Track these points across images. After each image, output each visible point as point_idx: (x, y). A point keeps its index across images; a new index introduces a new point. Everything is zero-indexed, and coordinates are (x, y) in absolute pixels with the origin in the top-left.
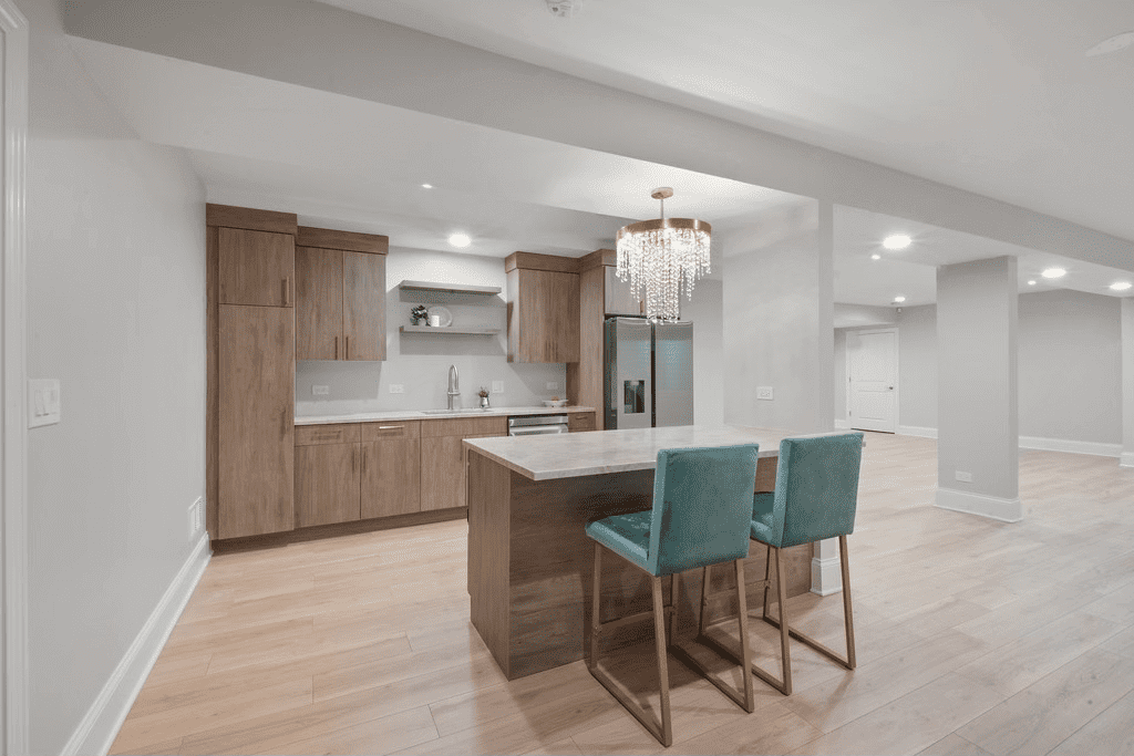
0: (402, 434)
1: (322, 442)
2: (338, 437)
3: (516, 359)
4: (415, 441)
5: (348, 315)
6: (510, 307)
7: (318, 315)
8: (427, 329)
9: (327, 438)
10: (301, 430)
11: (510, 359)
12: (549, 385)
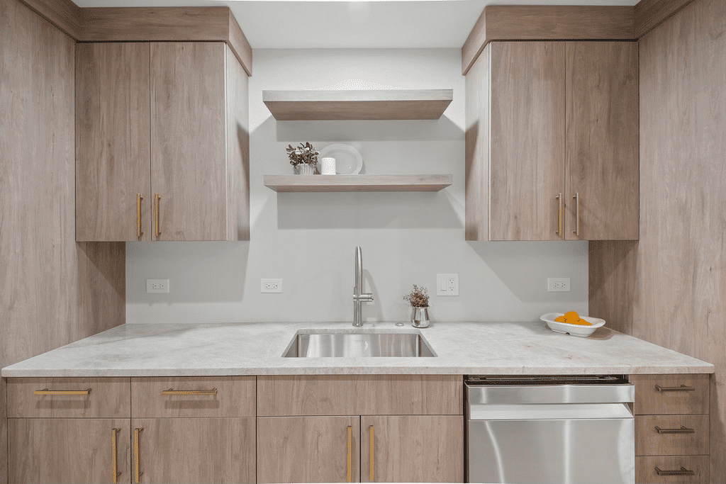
0: (216, 404)
1: (58, 413)
2: (86, 405)
3: (485, 233)
4: (245, 422)
5: (158, 158)
6: (471, 136)
7: (111, 161)
8: (315, 181)
9: (68, 405)
10: (19, 386)
11: (471, 234)
12: (551, 284)
